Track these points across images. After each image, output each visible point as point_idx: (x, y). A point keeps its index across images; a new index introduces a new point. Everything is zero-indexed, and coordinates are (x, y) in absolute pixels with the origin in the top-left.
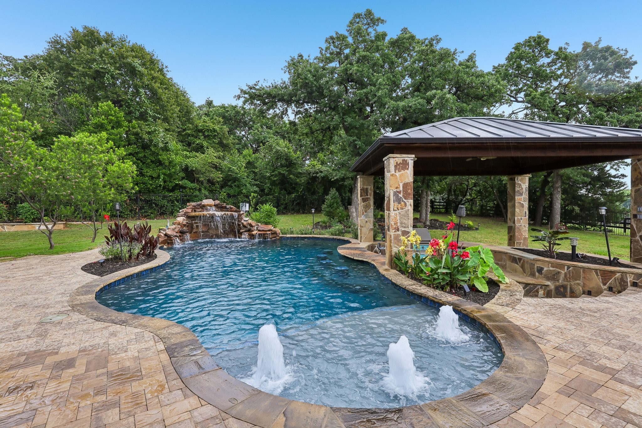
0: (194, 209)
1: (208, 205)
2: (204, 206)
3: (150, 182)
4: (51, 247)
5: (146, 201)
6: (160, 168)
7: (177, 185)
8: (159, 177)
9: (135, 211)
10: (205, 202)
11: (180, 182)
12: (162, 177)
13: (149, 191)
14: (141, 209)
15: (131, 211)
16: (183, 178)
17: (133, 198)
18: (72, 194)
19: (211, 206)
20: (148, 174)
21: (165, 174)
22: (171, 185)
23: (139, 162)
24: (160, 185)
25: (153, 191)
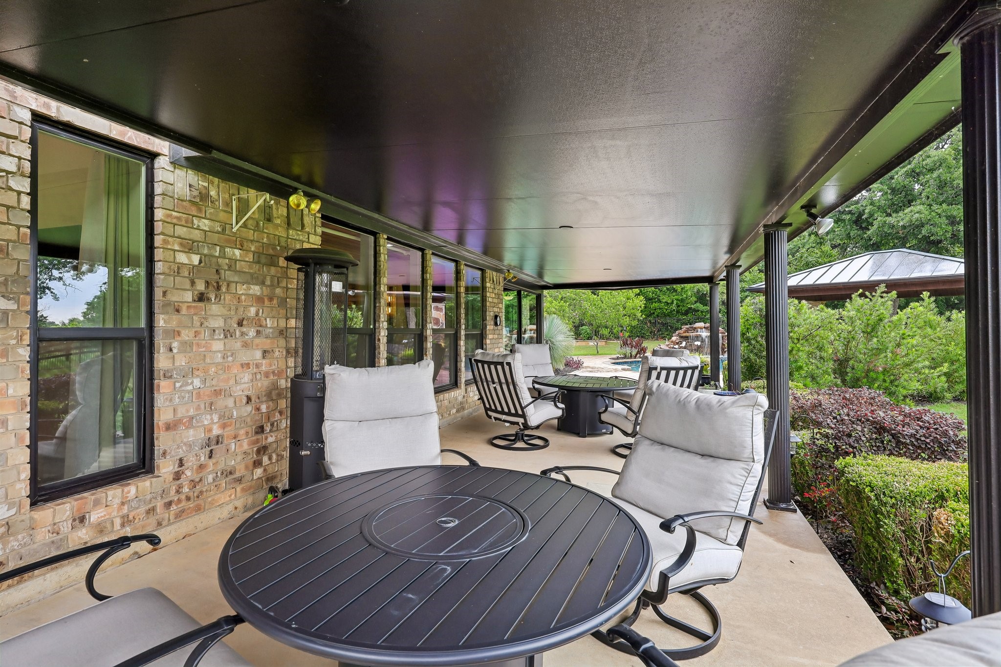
0: (687, 331)
1: (698, 328)
2: (695, 328)
3: (666, 307)
4: (598, 352)
5: (663, 324)
6: (674, 294)
7: (690, 308)
8: (672, 303)
9: (654, 333)
10: (697, 325)
11: (692, 306)
12: (675, 302)
13: (665, 315)
14: (658, 331)
15: (651, 333)
16: (696, 302)
17: (652, 321)
18: (607, 321)
19: (701, 328)
20: (664, 301)
21: (677, 300)
22: (684, 309)
23: (657, 290)
24: (674, 310)
25: (669, 315)
